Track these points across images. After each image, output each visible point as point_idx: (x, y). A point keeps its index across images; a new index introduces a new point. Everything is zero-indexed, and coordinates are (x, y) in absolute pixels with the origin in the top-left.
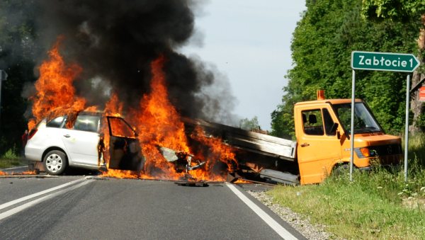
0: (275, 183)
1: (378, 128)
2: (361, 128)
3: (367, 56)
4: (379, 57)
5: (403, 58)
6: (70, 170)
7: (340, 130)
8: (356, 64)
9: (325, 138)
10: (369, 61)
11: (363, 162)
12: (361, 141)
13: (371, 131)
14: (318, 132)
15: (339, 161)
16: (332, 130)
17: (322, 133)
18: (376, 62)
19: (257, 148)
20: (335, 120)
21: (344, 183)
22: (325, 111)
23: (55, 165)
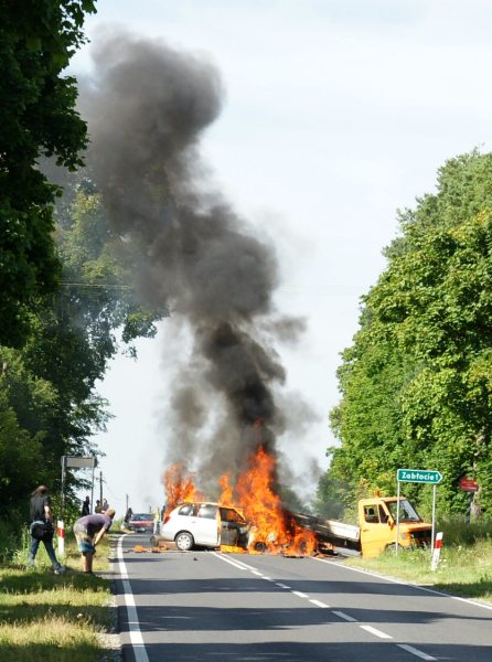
0: (346, 557)
1: (417, 518)
2: (406, 518)
3: (407, 473)
4: (415, 473)
5: (431, 474)
6: (195, 547)
7: (390, 519)
8: (400, 478)
9: (381, 526)
10: (409, 476)
11: (406, 542)
12: (405, 528)
13: (412, 521)
14: (375, 520)
15: (390, 542)
16: (385, 519)
17: (377, 522)
18: (413, 476)
19: (329, 531)
20: (387, 513)
21: (391, 556)
22: (381, 507)
23: (184, 543)
